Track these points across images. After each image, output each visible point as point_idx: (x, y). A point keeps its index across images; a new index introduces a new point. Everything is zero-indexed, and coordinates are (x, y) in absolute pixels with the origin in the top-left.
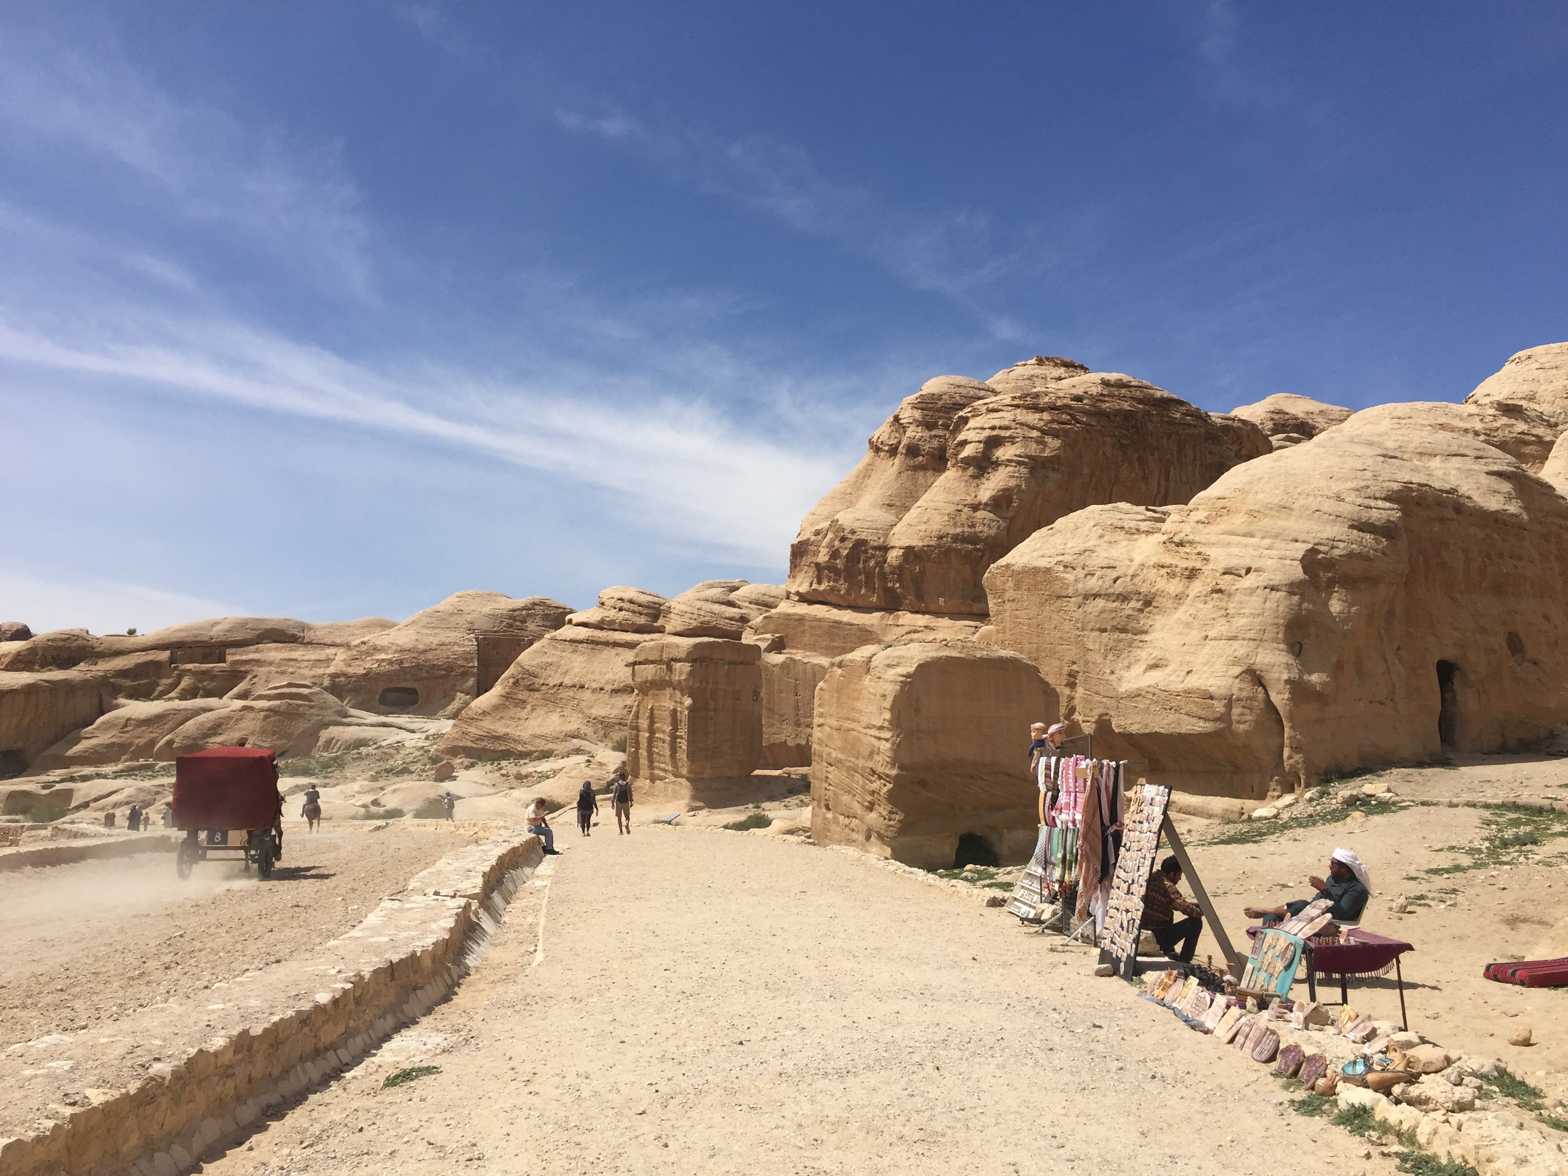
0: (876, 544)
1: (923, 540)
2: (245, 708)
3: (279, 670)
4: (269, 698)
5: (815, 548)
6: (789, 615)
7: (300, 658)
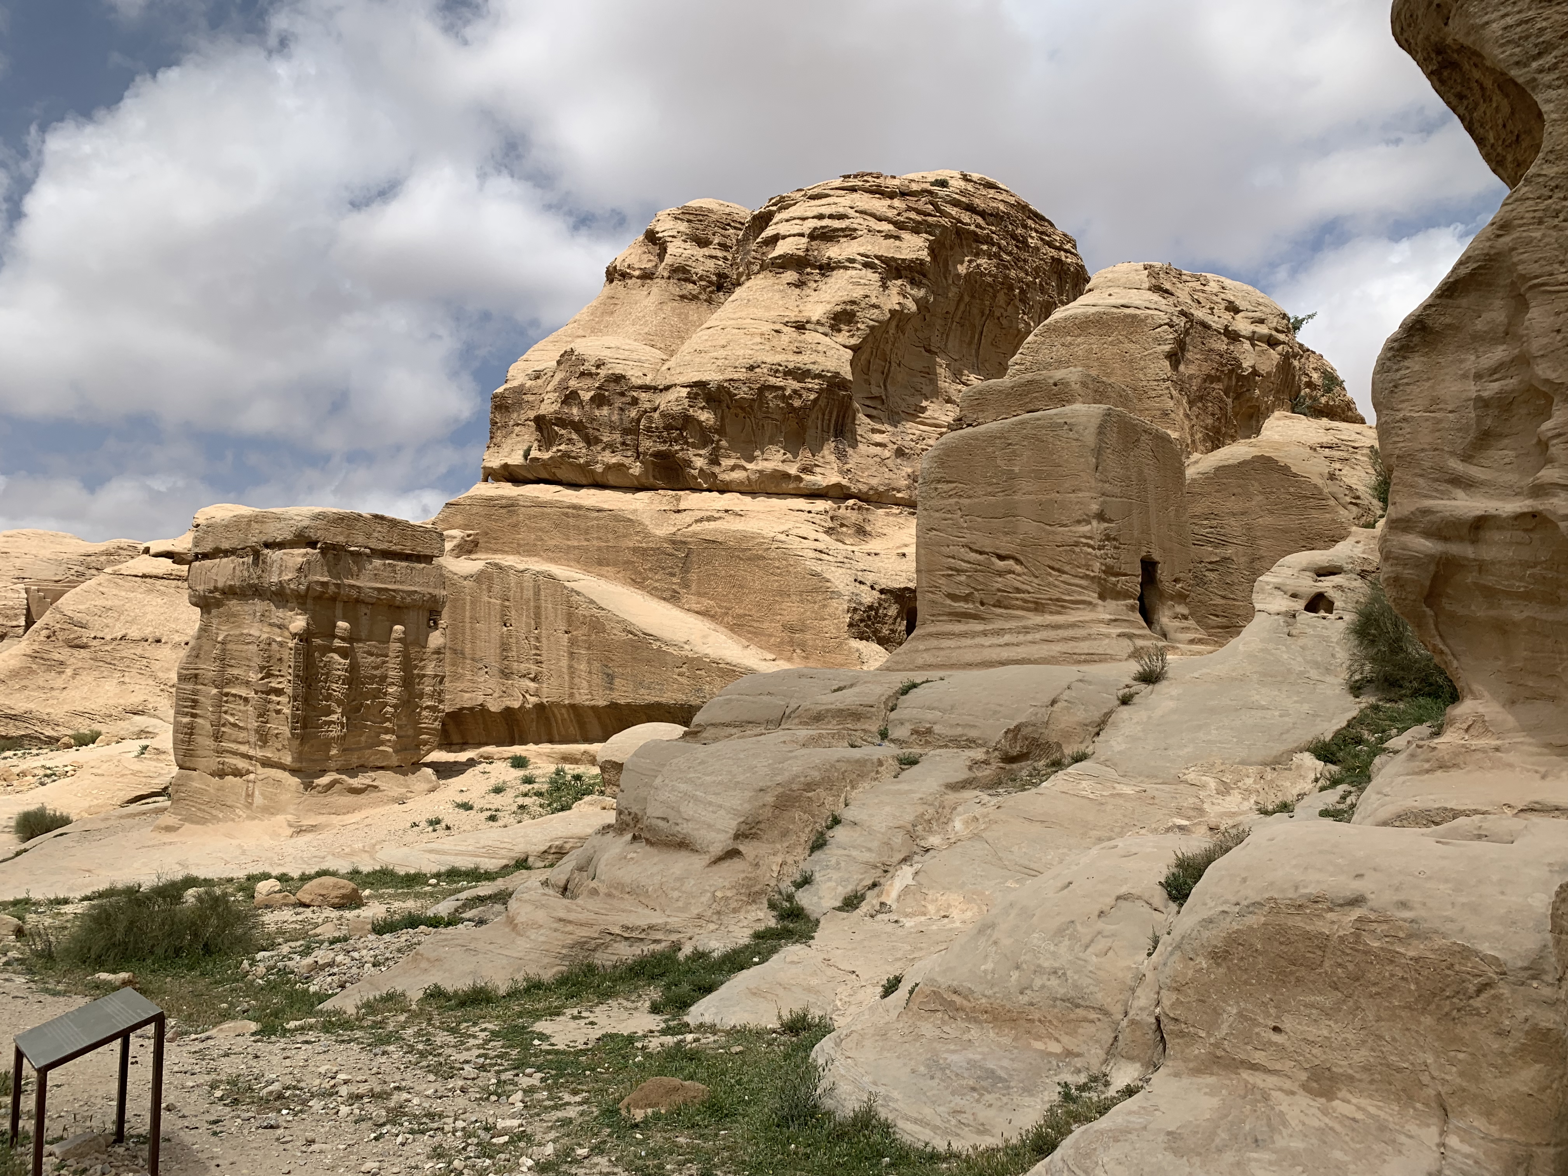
0: (640, 382)
1: (721, 370)
5: (530, 398)
6: (491, 499)
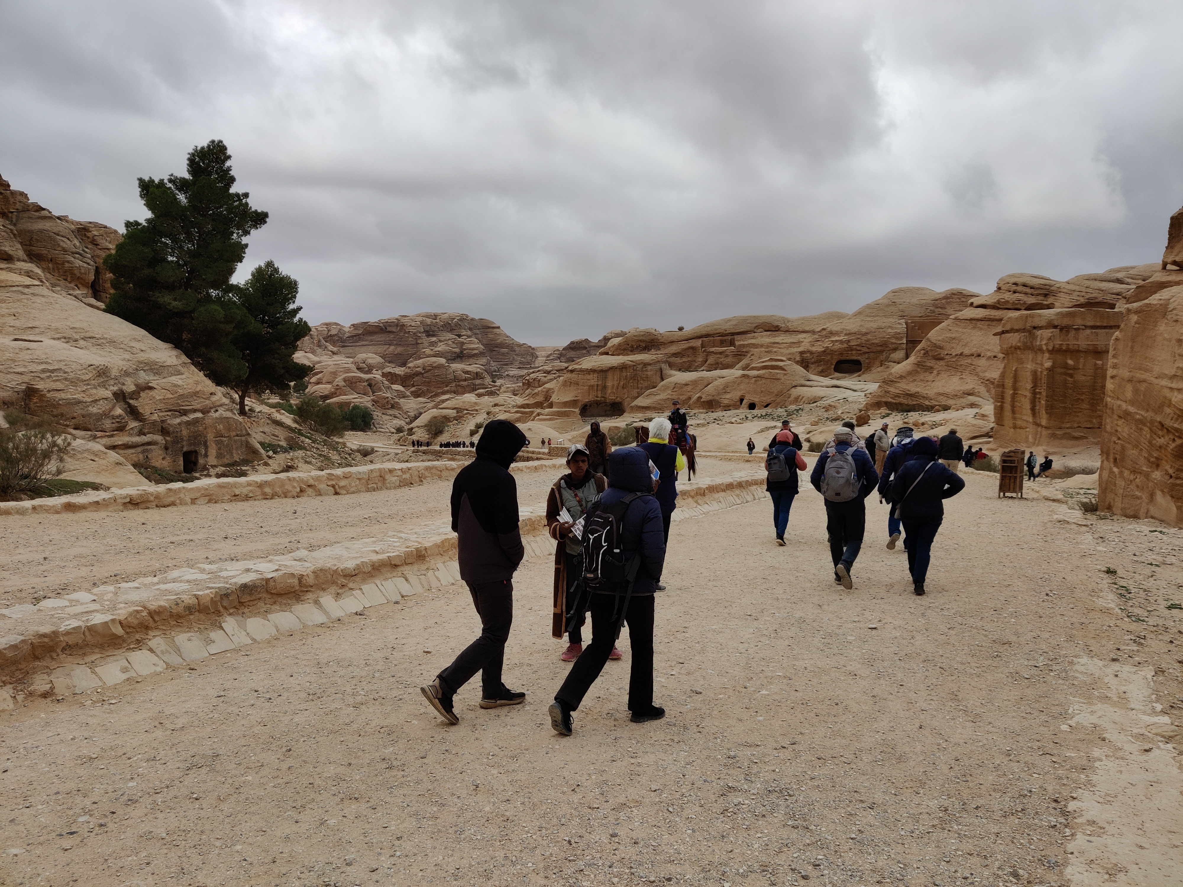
2: (744, 376)
3: (767, 350)
4: (758, 369)
6: (1162, 283)
7: (781, 342)
